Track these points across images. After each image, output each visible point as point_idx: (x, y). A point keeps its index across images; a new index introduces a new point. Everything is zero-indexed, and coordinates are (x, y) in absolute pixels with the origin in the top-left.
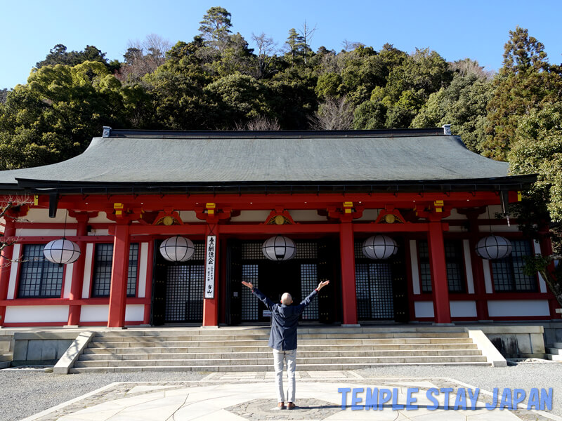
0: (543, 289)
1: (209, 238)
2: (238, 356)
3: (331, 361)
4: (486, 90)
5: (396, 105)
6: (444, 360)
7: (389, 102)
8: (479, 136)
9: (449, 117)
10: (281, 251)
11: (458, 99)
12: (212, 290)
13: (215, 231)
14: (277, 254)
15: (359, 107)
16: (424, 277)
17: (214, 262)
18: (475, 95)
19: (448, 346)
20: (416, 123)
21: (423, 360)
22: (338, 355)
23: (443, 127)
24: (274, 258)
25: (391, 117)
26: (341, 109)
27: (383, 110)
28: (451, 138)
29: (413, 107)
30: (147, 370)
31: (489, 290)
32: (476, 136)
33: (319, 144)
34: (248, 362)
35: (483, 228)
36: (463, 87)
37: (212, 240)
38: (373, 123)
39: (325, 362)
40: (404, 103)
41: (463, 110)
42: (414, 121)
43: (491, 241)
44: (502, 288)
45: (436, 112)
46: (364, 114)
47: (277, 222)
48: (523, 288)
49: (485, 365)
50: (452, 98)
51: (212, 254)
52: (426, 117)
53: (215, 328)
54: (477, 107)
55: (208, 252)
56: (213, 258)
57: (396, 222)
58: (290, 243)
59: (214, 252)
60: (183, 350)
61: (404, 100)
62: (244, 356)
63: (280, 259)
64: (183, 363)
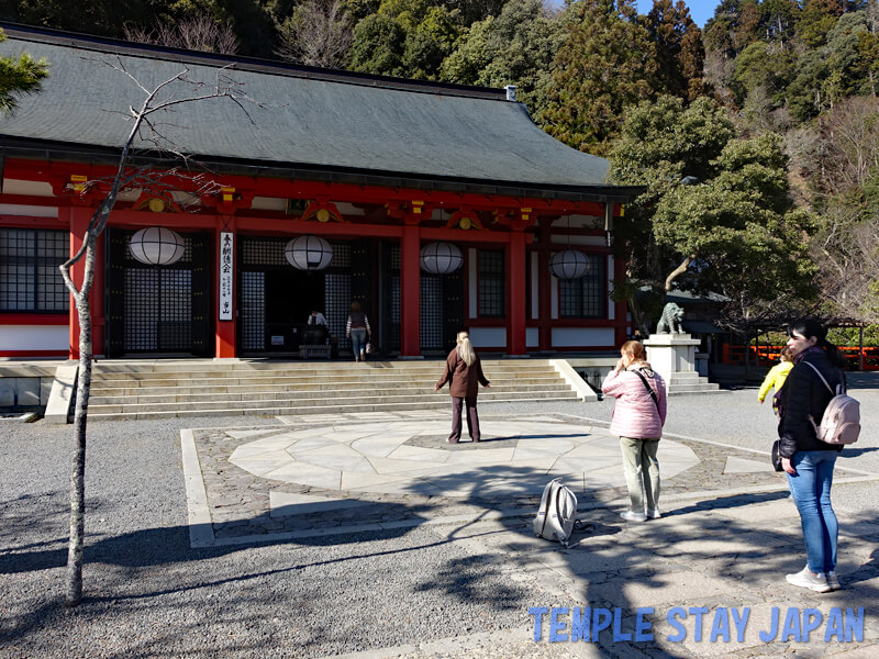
0: (611, 316)
1: (223, 235)
2: (300, 396)
3: (413, 400)
4: (551, 33)
5: (419, 28)
6: (535, 396)
7: (408, 21)
8: (539, 100)
9: (498, 64)
10: (315, 257)
11: (511, 38)
12: (230, 308)
13: (231, 226)
14: (310, 260)
15: (362, 24)
16: (482, 297)
17: (231, 270)
18: (536, 37)
19: (536, 381)
20: (450, 67)
21: (513, 397)
22: (419, 392)
23: (506, 88)
24: (305, 266)
25: (412, 48)
26: (332, 19)
27: (401, 35)
28: (516, 105)
29: (444, 38)
30: (184, 415)
31: (555, 315)
32: (534, 99)
33: (338, 93)
34: (314, 403)
35: (556, 239)
36: (520, 21)
37: (227, 238)
38: (386, 55)
39: (406, 400)
40: (430, 27)
41: (520, 57)
42: (447, 62)
43: (569, 256)
44: (568, 313)
45: (480, 52)
46: (371, 37)
47: (320, 217)
48: (591, 313)
49: (576, 400)
50: (503, 35)
51: (228, 258)
52: (466, 59)
53: (236, 361)
54: (537, 54)
55: (222, 256)
56: (231, 265)
57: (472, 228)
58: (327, 247)
59: (231, 256)
60: (221, 389)
61: (431, 23)
62: (306, 395)
63: (311, 268)
64: (229, 406)
